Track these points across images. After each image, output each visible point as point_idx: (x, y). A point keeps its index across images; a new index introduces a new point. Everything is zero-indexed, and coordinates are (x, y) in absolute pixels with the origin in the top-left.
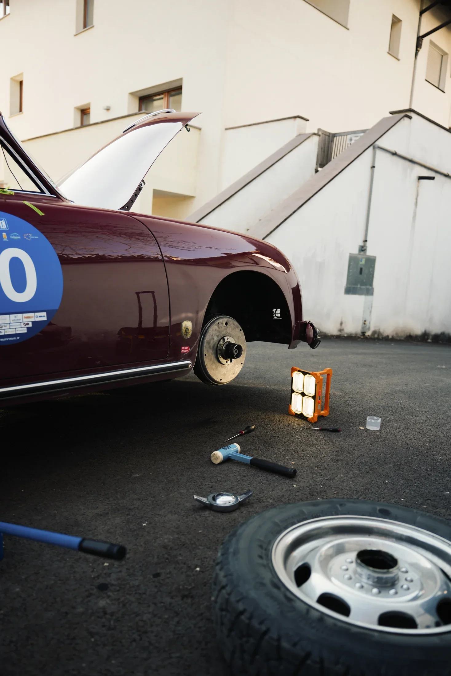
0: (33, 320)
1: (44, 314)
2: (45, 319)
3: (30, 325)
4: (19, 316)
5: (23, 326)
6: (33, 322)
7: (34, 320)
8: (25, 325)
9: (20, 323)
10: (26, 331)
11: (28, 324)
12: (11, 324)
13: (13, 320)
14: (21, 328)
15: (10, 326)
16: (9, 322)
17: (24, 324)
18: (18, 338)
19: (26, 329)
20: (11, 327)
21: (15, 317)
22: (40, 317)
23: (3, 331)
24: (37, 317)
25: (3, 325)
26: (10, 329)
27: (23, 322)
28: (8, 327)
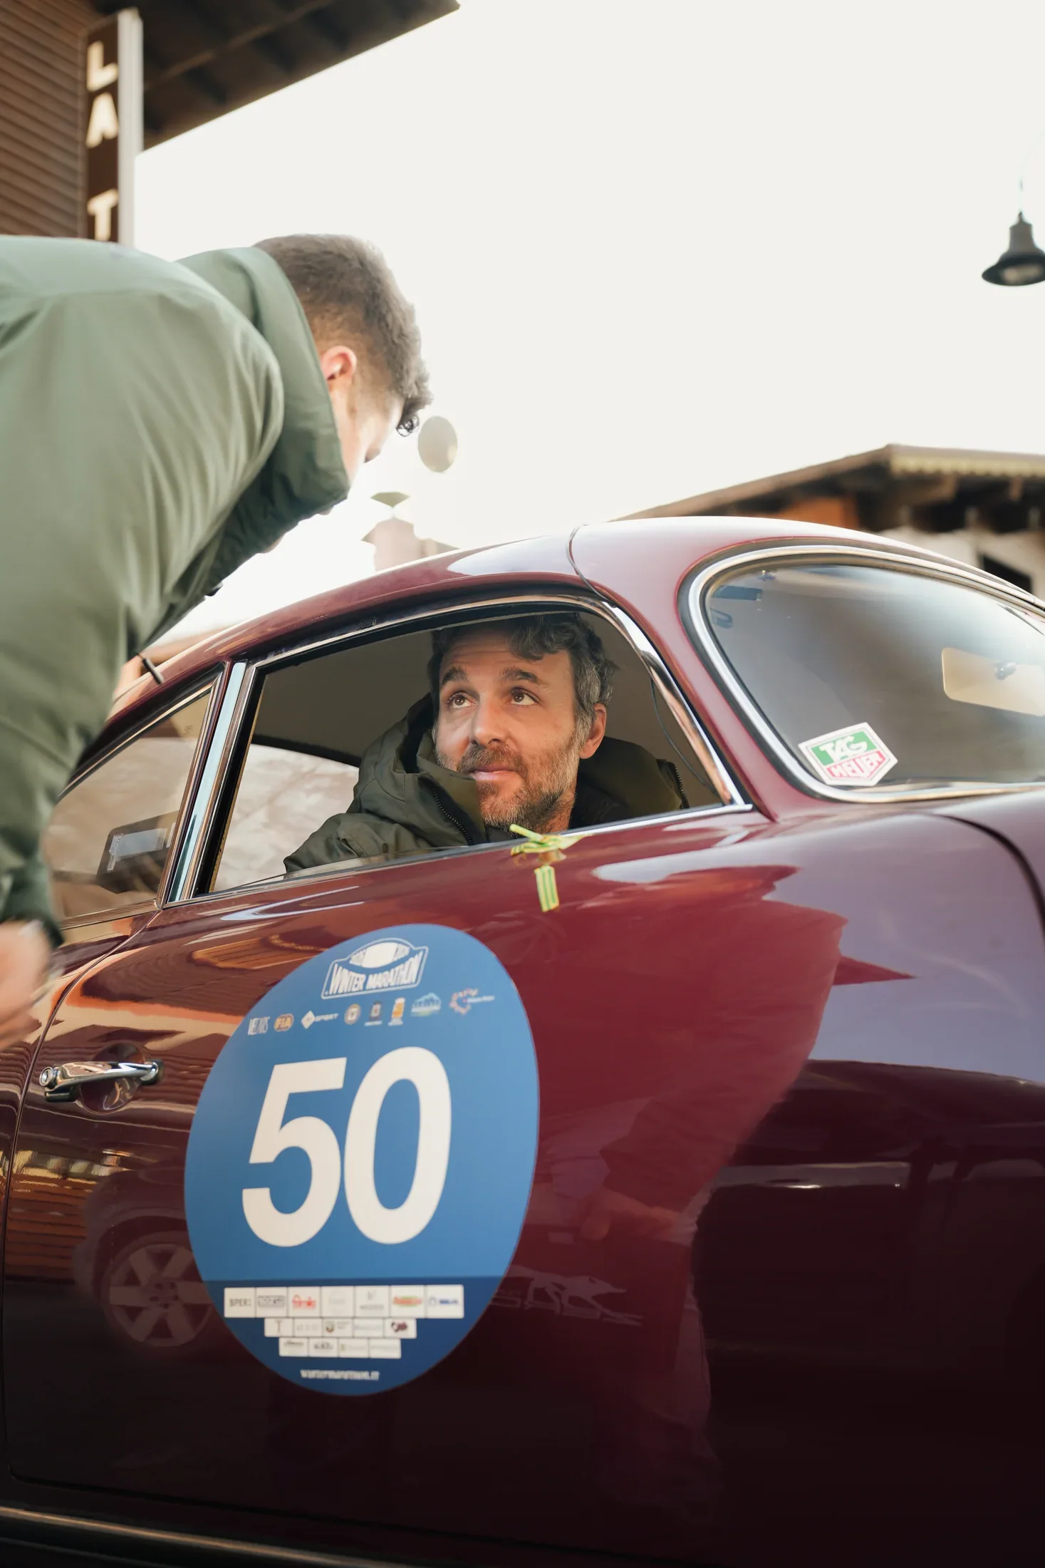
0: (421, 1312)
1: (456, 1292)
2: (457, 1312)
3: (411, 1333)
4: (381, 1292)
5: (390, 1332)
6: (422, 1324)
7: (422, 1315)
8: (397, 1331)
9: (380, 1322)
10: (396, 1354)
11: (403, 1327)
12: (357, 1322)
13: (362, 1307)
14: (384, 1337)
15: (355, 1328)
16: (351, 1314)
17: (393, 1324)
18: (375, 1375)
19: (398, 1344)
20: (358, 1333)
21: (370, 1296)
22: (444, 1302)
23: (333, 1342)
24: (433, 1302)
25: (336, 1321)
26: (353, 1337)
27: (390, 1317)
28: (347, 1331)
